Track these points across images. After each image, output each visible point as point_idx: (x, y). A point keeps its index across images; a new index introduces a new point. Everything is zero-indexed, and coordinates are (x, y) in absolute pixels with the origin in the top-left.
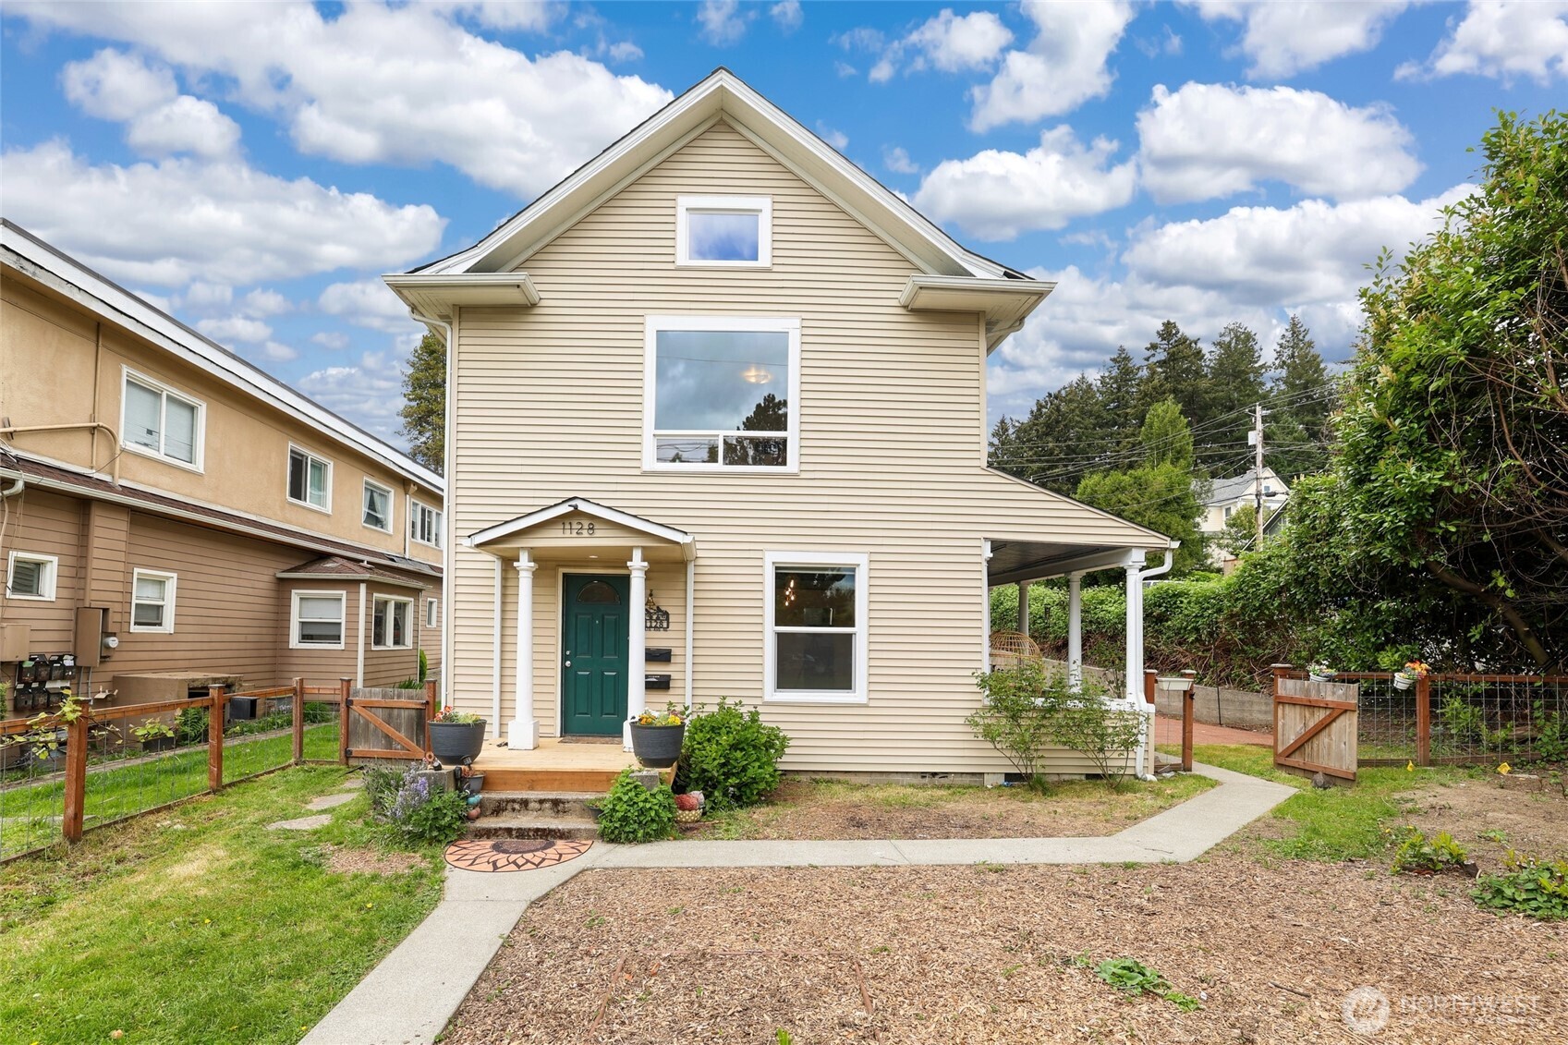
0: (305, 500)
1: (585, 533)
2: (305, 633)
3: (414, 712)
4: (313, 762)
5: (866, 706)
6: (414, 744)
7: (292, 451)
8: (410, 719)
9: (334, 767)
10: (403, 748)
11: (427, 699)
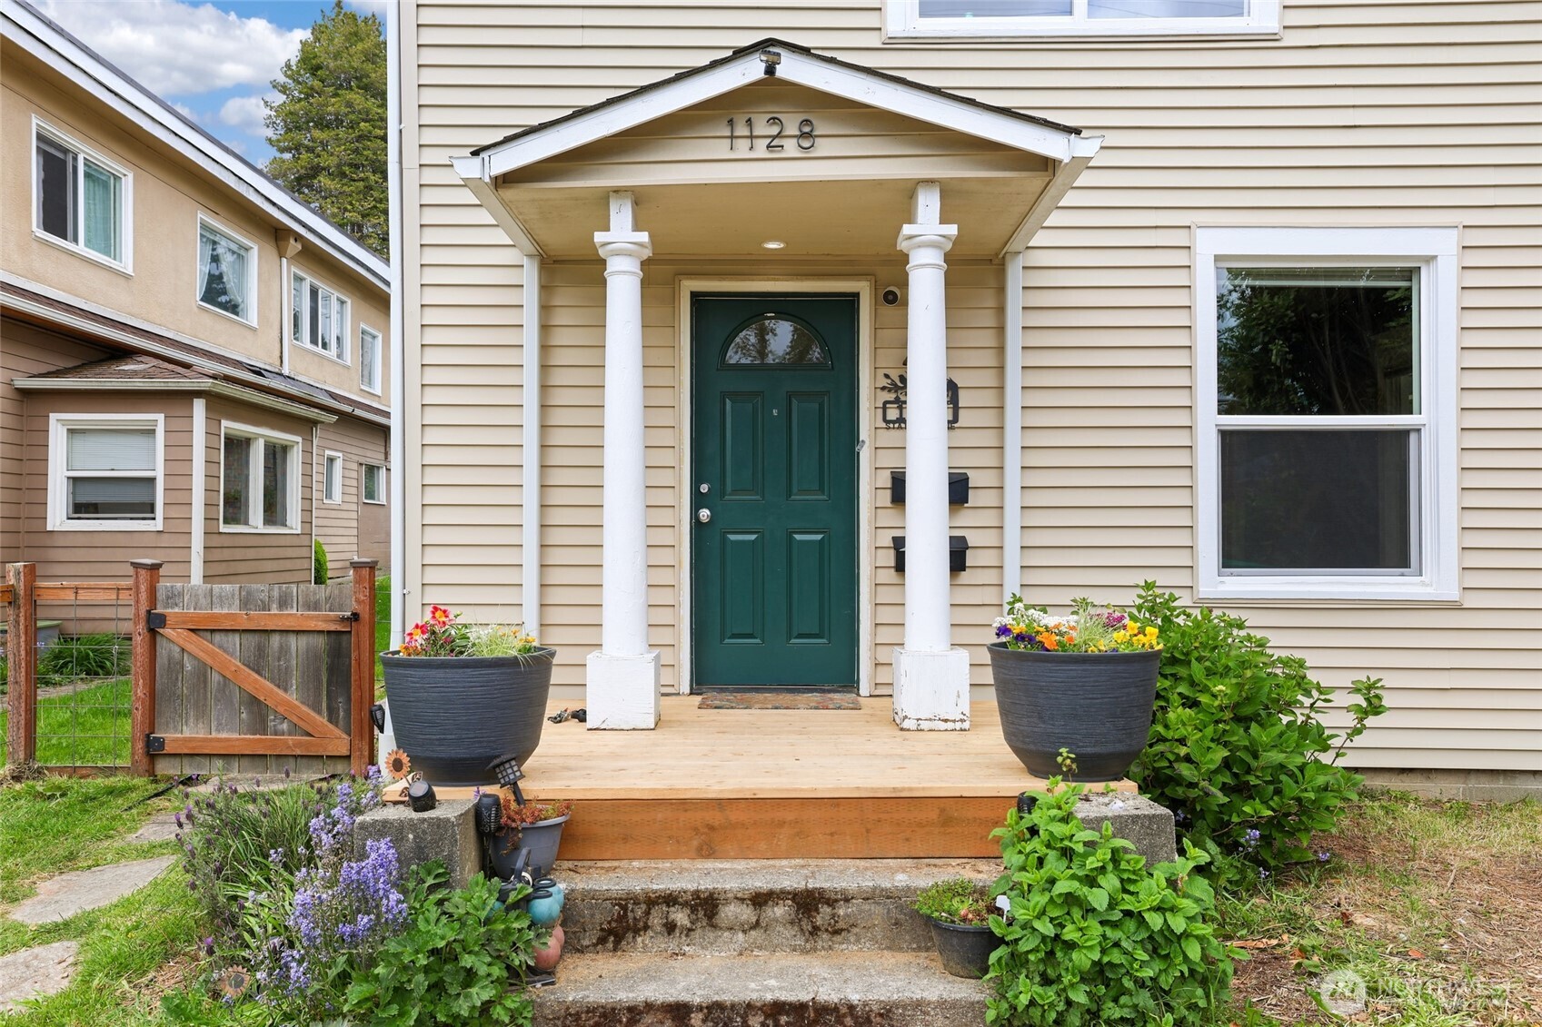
0: (76, 240)
1: (791, 147)
2: (82, 499)
3: (321, 642)
4: (61, 770)
5: (1455, 607)
6: (322, 720)
7: (40, 137)
8: (312, 657)
9: (117, 781)
10: (295, 729)
11: (355, 606)
